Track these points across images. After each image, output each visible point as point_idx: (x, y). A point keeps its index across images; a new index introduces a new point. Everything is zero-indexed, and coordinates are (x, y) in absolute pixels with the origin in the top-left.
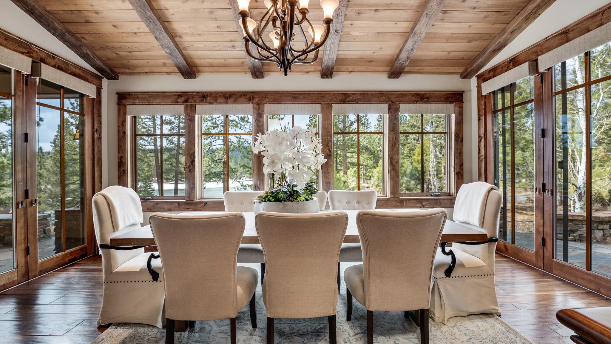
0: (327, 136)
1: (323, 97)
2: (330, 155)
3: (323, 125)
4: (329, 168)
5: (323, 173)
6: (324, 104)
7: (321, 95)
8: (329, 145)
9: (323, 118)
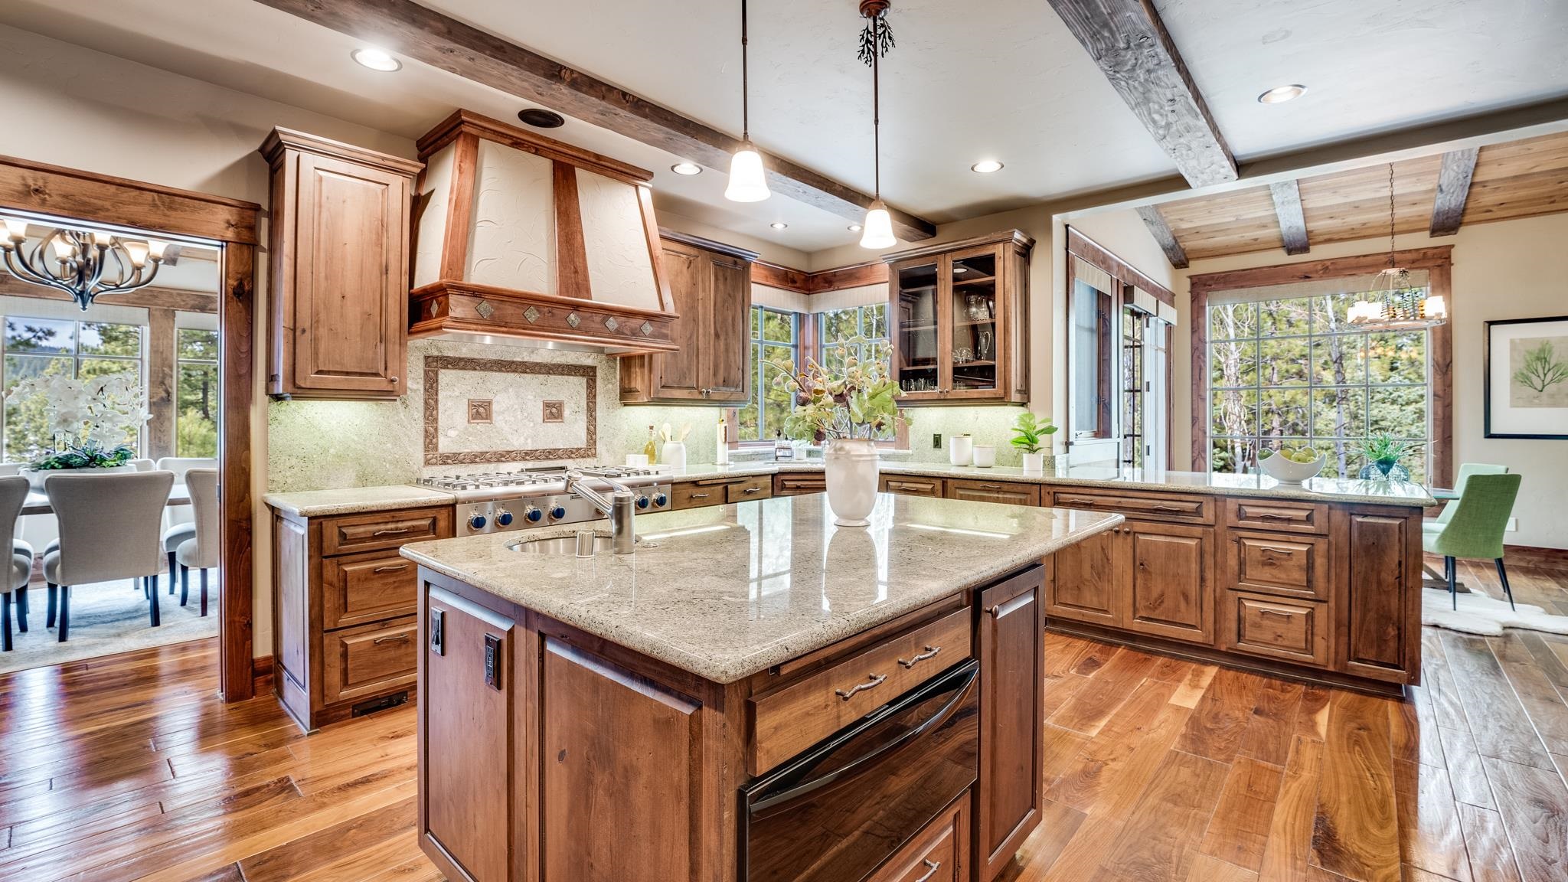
0: (163, 366)
1: (155, 297)
2: (169, 400)
3: (152, 346)
4: (166, 423)
5: (150, 432)
6: (156, 310)
7: (149, 293)
8: (166, 382)
9: (152, 333)
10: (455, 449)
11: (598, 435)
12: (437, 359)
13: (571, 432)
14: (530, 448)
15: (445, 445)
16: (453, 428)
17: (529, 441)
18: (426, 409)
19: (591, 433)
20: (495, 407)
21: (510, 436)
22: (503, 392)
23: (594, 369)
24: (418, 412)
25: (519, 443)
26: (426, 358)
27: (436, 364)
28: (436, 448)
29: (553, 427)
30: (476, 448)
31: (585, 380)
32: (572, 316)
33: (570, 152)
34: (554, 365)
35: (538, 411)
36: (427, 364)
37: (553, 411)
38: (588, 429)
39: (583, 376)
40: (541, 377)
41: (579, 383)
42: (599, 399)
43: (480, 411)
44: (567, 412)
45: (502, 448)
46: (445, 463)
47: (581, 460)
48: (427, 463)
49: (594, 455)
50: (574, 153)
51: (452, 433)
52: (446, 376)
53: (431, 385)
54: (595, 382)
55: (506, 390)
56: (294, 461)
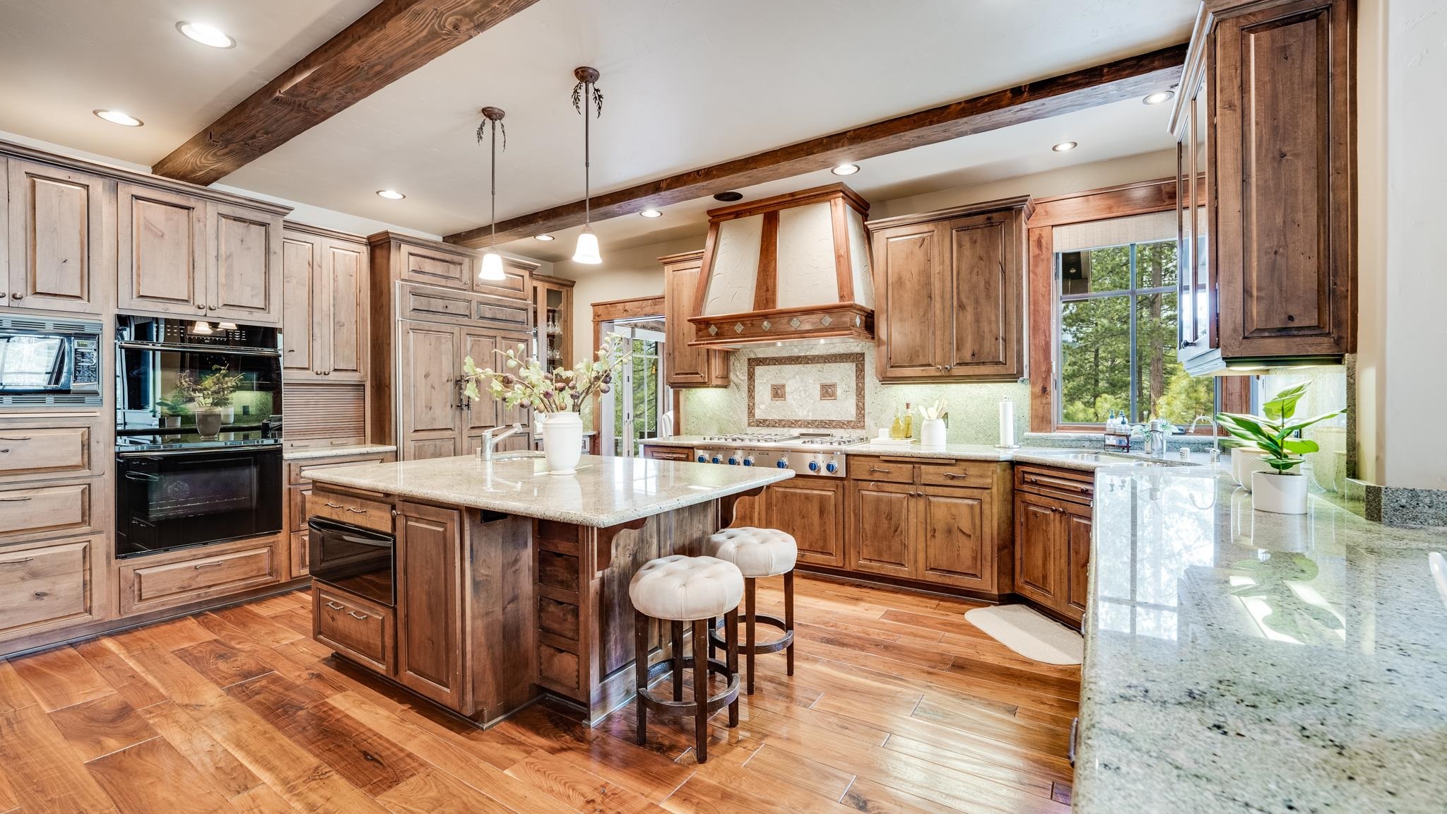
10: (764, 417)
11: (867, 412)
12: (755, 359)
13: (844, 407)
14: (810, 418)
15: (759, 414)
16: (763, 403)
17: (810, 413)
18: (749, 391)
19: (861, 409)
20: (787, 389)
21: (797, 410)
22: (792, 377)
23: (863, 355)
24: (745, 394)
25: (802, 414)
26: (749, 360)
27: (754, 362)
28: (754, 415)
29: (828, 403)
30: (776, 417)
31: (854, 365)
32: (765, 323)
33: (772, 202)
34: (828, 355)
35: (817, 392)
36: (749, 364)
37: (828, 391)
38: (857, 405)
39: (852, 362)
40: (819, 366)
41: (849, 368)
42: (867, 380)
43: (778, 392)
44: (839, 392)
45: (793, 417)
46: (758, 426)
47: (851, 430)
48: (749, 425)
49: (863, 427)
50: (775, 202)
51: (762, 407)
52: (759, 370)
53: (751, 376)
54: (863, 365)
55: (794, 377)
56: (694, 420)
